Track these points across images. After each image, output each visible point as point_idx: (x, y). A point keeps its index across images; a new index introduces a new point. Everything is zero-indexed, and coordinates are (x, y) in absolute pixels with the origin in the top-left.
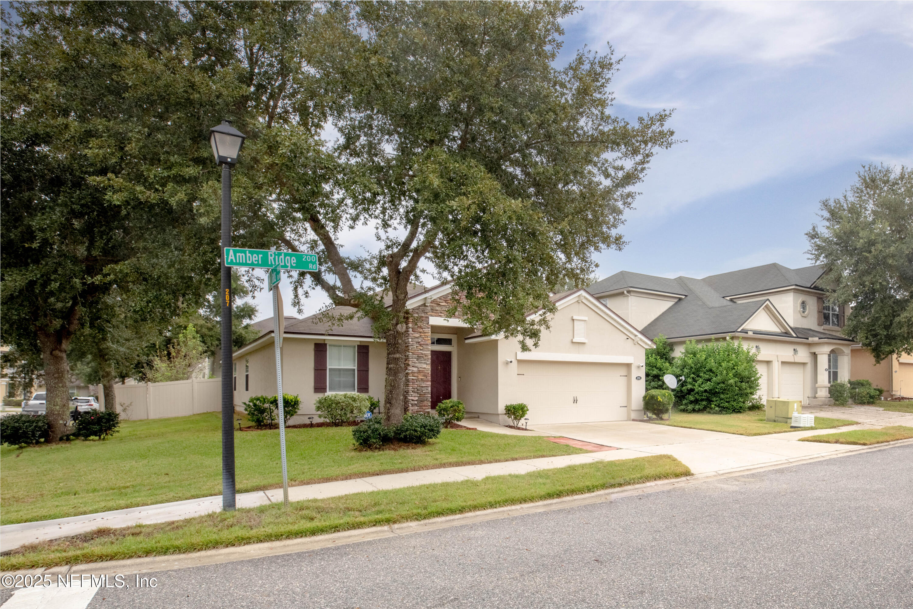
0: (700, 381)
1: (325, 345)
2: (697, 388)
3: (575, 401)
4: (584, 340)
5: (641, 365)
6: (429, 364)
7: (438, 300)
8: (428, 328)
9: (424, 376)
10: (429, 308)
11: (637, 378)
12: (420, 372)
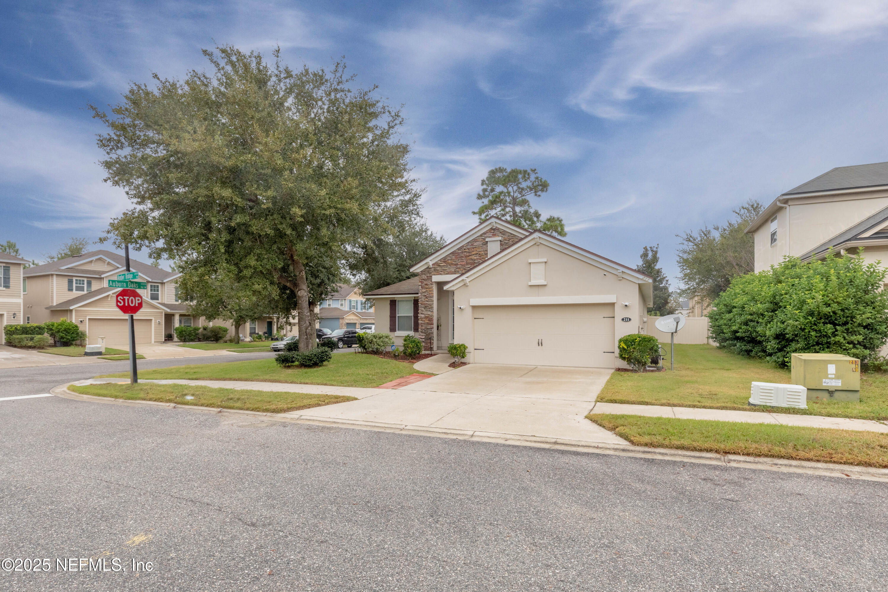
1: (395, 300)
4: (542, 282)
5: (627, 304)
6: (432, 312)
7: (439, 262)
8: (432, 284)
9: (429, 320)
10: (433, 269)
11: (623, 319)
12: (426, 317)
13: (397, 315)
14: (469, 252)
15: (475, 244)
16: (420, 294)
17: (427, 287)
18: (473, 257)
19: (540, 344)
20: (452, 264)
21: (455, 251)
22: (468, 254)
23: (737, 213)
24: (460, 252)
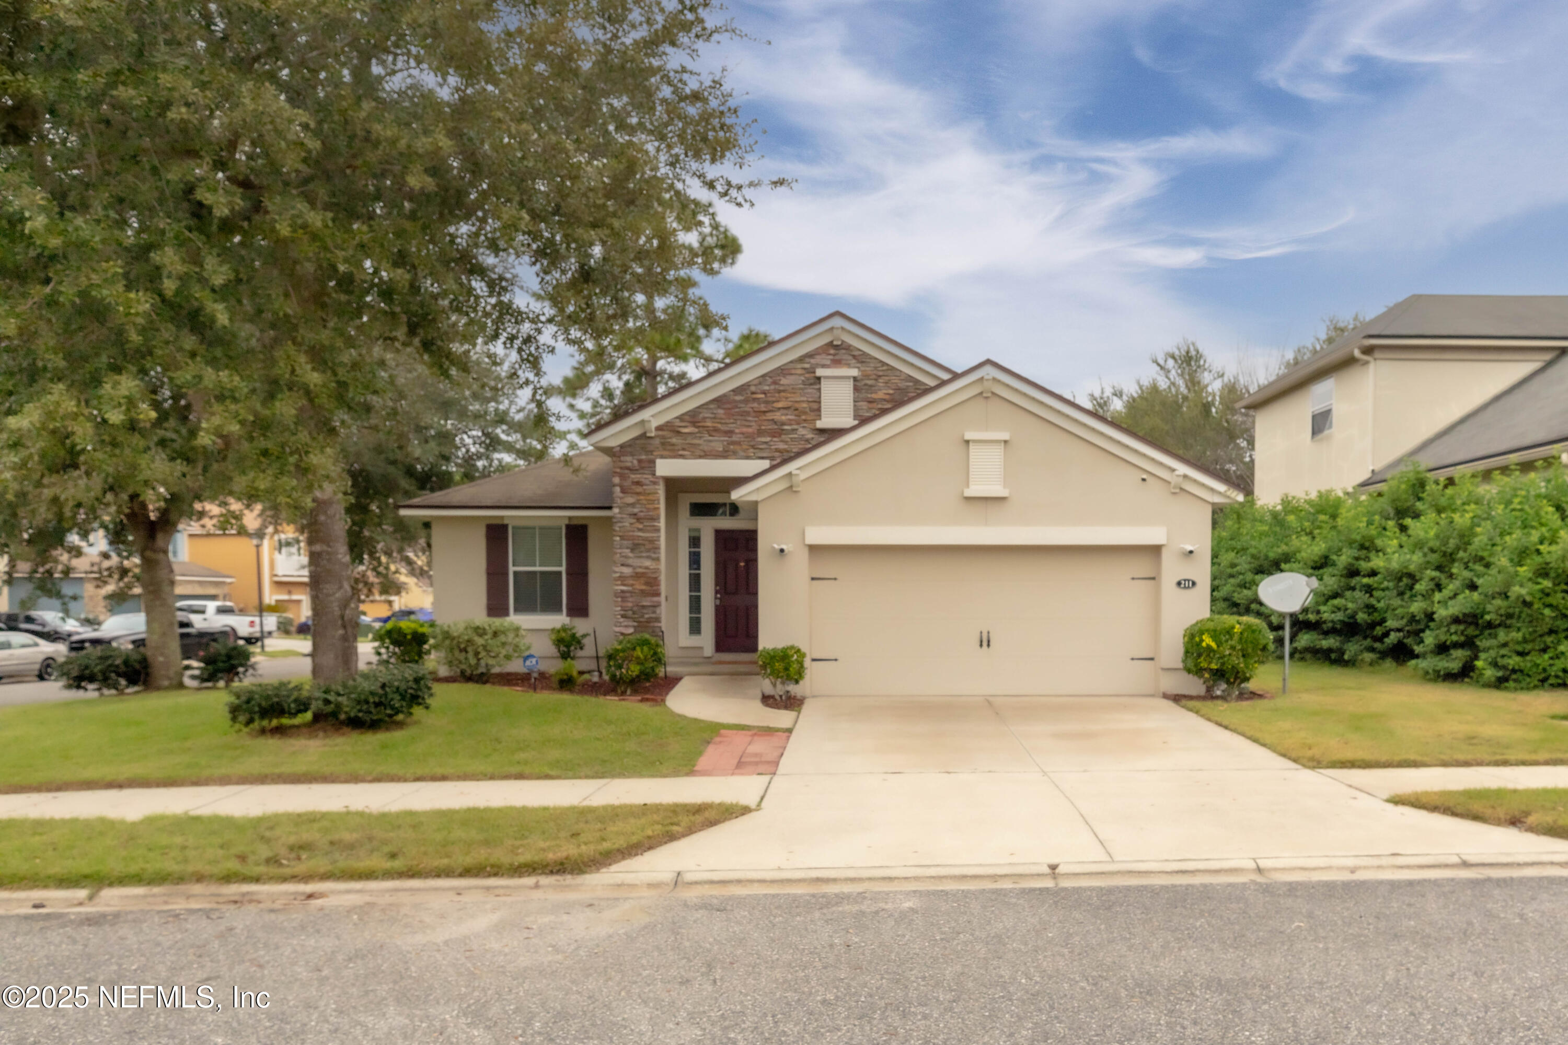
0: (1451, 587)
1: (504, 527)
2: (1442, 613)
3: (985, 642)
4: (996, 489)
5: (1190, 548)
6: (658, 559)
7: (678, 423)
8: (655, 483)
9: (647, 584)
10: (657, 442)
11: (1179, 584)
12: (637, 576)
13: (512, 569)
14: (767, 402)
15: (784, 381)
16: (616, 510)
17: (639, 489)
18: (778, 416)
19: (985, 643)
20: (716, 430)
21: (724, 395)
22: (763, 407)
23: (1159, 365)
24: (738, 398)
